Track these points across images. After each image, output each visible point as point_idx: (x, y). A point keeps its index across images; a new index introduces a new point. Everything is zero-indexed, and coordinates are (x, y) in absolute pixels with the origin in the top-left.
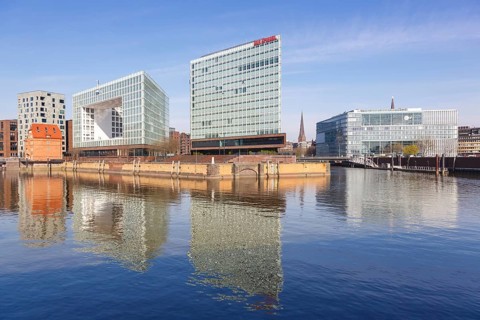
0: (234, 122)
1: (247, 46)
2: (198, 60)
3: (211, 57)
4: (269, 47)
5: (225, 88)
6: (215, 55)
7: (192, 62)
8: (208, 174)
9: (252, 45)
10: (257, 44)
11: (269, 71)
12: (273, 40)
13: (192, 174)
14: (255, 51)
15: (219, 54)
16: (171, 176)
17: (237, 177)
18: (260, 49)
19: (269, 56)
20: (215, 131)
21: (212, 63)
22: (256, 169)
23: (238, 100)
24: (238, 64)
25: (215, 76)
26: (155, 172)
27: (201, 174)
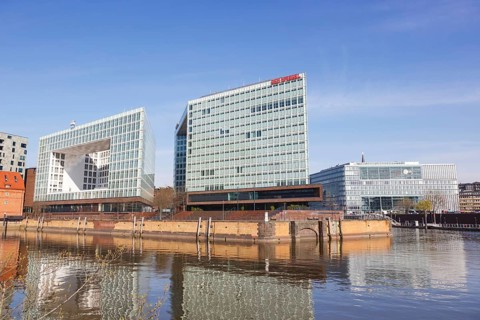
0: (245, 171)
1: (263, 85)
2: (198, 101)
3: (216, 96)
4: (291, 86)
5: (233, 131)
6: (221, 95)
7: (190, 103)
8: (260, 235)
9: (269, 84)
10: (275, 83)
11: (291, 112)
12: (295, 78)
13: (233, 236)
14: (273, 90)
15: (225, 94)
16: (196, 239)
17: (298, 240)
18: (279, 89)
19: (291, 96)
20: (219, 182)
21: (216, 104)
22: (316, 228)
23: (250, 145)
24: (251, 104)
25: (220, 118)
26: (169, 233)
27: (249, 236)
